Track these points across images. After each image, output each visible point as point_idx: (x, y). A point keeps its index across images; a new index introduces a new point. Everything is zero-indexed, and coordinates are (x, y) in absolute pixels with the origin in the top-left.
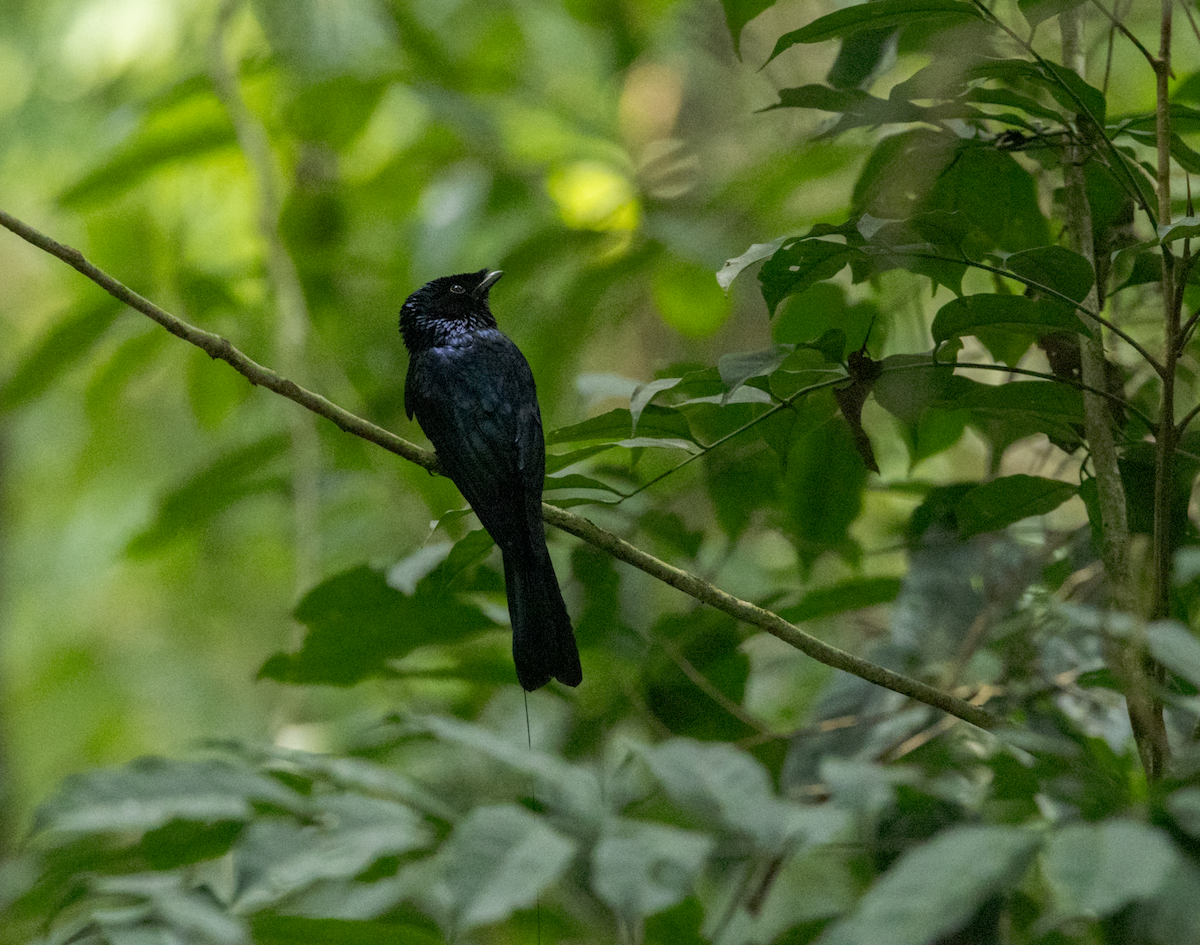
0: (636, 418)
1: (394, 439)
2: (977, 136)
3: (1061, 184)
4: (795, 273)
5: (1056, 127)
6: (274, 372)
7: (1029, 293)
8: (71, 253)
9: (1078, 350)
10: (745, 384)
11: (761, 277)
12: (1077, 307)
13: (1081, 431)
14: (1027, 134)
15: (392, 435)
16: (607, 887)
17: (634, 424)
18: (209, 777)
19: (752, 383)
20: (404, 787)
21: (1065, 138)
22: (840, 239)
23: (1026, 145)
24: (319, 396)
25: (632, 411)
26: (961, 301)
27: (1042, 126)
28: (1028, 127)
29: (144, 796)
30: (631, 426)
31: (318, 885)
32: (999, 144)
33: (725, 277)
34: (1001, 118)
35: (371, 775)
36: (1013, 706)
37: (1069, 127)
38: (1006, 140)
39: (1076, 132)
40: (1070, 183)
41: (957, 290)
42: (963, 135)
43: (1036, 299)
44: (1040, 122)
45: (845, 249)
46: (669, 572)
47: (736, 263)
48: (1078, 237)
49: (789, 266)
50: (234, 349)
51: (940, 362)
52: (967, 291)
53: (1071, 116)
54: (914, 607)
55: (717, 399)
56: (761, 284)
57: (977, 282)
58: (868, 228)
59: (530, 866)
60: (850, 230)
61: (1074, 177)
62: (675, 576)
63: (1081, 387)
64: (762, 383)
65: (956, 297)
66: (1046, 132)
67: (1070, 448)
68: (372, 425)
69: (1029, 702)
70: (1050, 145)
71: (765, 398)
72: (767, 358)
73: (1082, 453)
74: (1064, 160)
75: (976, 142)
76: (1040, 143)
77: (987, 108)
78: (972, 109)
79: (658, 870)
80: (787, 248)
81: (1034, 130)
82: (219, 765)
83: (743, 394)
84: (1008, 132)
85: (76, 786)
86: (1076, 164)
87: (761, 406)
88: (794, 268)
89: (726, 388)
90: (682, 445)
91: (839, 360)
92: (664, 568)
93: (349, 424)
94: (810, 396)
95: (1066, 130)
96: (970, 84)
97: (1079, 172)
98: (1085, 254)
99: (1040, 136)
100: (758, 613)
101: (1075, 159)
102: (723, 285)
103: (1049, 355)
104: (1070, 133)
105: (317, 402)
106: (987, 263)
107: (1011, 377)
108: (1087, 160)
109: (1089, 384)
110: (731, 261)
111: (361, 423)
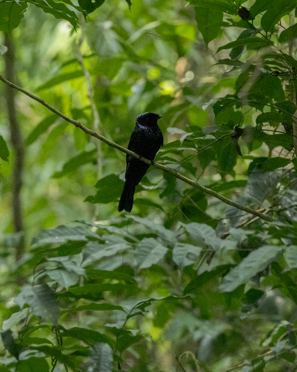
0: (182, 142)
1: (121, 148)
2: (267, 72)
3: (288, 84)
4: (221, 107)
5: (287, 70)
6: (91, 130)
7: (280, 111)
8: (41, 100)
9: (292, 126)
10: (209, 134)
11: (213, 107)
12: (292, 116)
13: (293, 146)
14: (280, 72)
15: (121, 147)
16: (176, 260)
17: (181, 144)
18: (76, 230)
19: (210, 134)
20: (125, 234)
21: (289, 73)
22: (233, 98)
23: (280, 74)
24: (103, 137)
25: (181, 141)
26: (263, 114)
27: (284, 70)
28: (280, 70)
29: (60, 235)
30: (180, 144)
31: (104, 258)
32: (273, 74)
33: (204, 108)
34: (273, 68)
35: (117, 230)
36: (274, 213)
37: (291, 70)
38: (275, 73)
39: (292, 72)
40: (290, 85)
41: (262, 111)
42: (264, 72)
43: (282, 113)
44: (283, 69)
45: (234, 101)
46: (189, 181)
47: (207, 104)
48: (292, 98)
49: (220, 105)
50: (82, 124)
51: (258, 129)
52: (264, 112)
53: (291, 68)
54: (250, 188)
55: (202, 138)
56: (213, 109)
57: (267, 109)
58: (240, 96)
59: (157, 254)
60: (235, 96)
61: (292, 83)
62: (191, 182)
63: (293, 136)
64: (213, 134)
65: (262, 113)
66: (285, 71)
67: (290, 150)
68: (116, 144)
69: (279, 212)
70: (286, 75)
71: (214, 138)
72: (215, 128)
73: (293, 151)
74: (289, 79)
75: (267, 74)
76: (284, 74)
77: (270, 66)
78: (266, 65)
79: (188, 255)
80: (220, 100)
81: (281, 71)
82: (79, 227)
83: (209, 137)
84: (275, 71)
85: (43, 232)
86: (292, 80)
87: (213, 140)
88: (222, 105)
89: (204, 135)
90: (193, 149)
91: (232, 128)
92: (188, 180)
93: (110, 143)
94: (225, 137)
95: (290, 71)
96: (266, 60)
97: (293, 81)
98: (294, 102)
99: (283, 73)
100: (212, 192)
101: (292, 78)
102: (204, 110)
103: (285, 127)
104: (291, 72)
105: (102, 138)
106: (269, 104)
107: (274, 133)
108: (295, 79)
109: (294, 135)
110: (206, 103)
111: (113, 143)
